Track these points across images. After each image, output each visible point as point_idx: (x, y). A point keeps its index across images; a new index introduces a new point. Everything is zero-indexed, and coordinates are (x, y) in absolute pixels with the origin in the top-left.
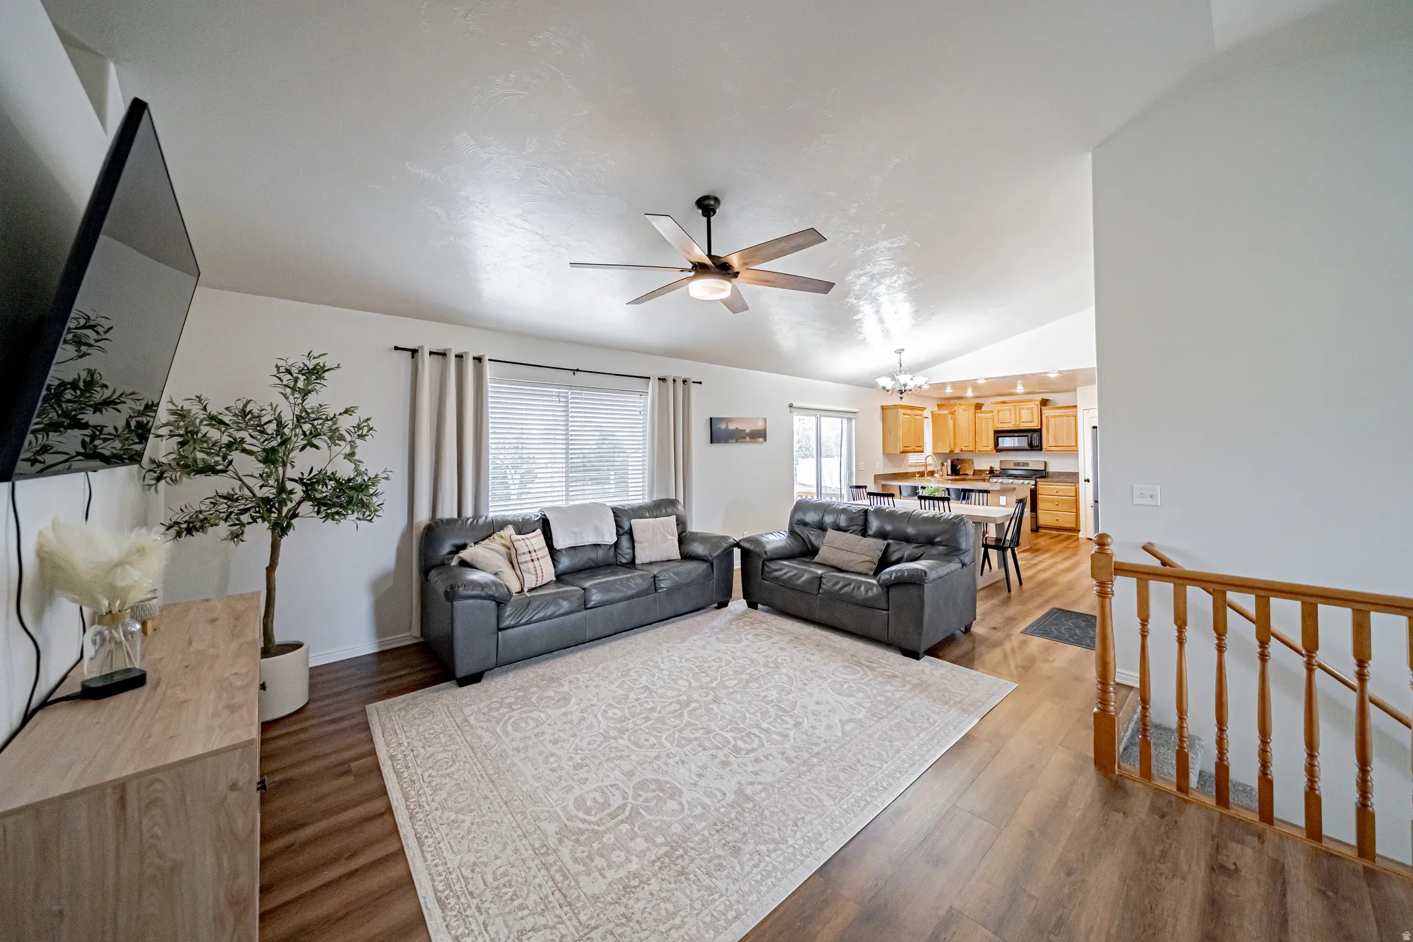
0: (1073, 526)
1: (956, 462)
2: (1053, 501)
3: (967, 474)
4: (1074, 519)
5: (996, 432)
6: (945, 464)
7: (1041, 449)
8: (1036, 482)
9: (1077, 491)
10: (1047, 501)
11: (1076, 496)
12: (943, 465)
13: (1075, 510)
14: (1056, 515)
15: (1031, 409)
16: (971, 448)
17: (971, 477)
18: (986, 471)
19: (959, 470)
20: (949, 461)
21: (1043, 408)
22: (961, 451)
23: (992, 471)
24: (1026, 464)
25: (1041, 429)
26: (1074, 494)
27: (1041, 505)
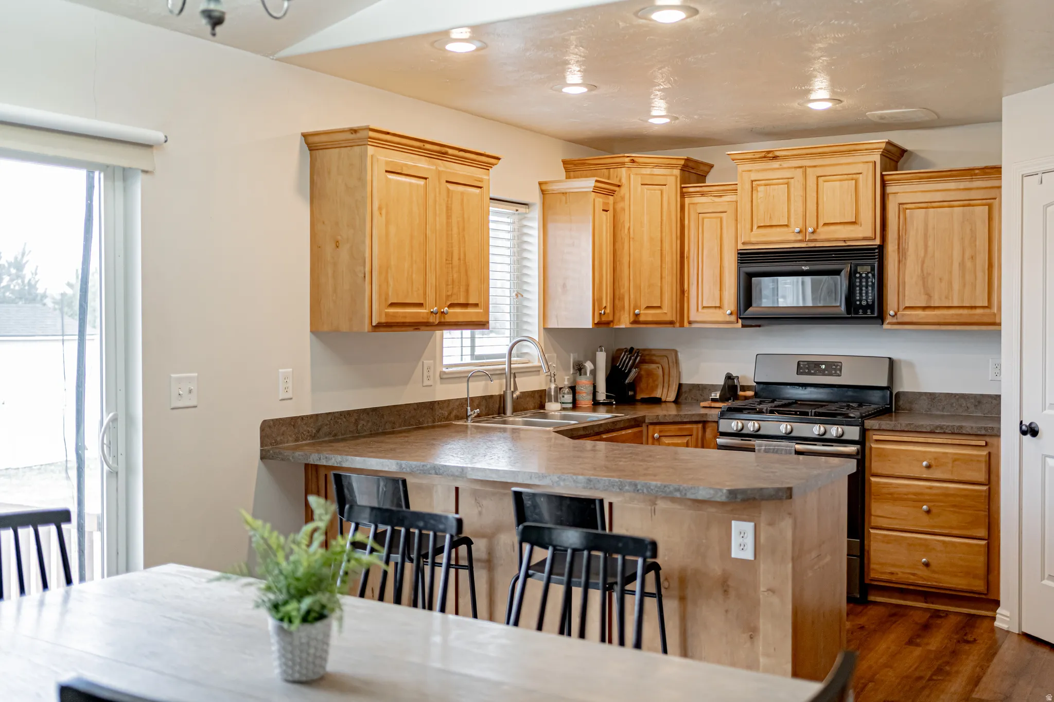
0: (978, 585)
1: (624, 357)
2: (917, 499)
3: (657, 401)
4: (980, 561)
5: (744, 257)
6: (589, 366)
7: (881, 318)
8: (864, 432)
9: (991, 466)
10: (895, 498)
11: (988, 482)
12: (579, 368)
13: (983, 533)
14: (926, 546)
15: (854, 177)
16: (668, 312)
17: (671, 411)
18: (713, 388)
19: (633, 386)
20: (602, 358)
21: (891, 175)
22: (636, 321)
23: (731, 388)
24: (833, 367)
25: (881, 248)
26: (981, 476)
27: (878, 511)
